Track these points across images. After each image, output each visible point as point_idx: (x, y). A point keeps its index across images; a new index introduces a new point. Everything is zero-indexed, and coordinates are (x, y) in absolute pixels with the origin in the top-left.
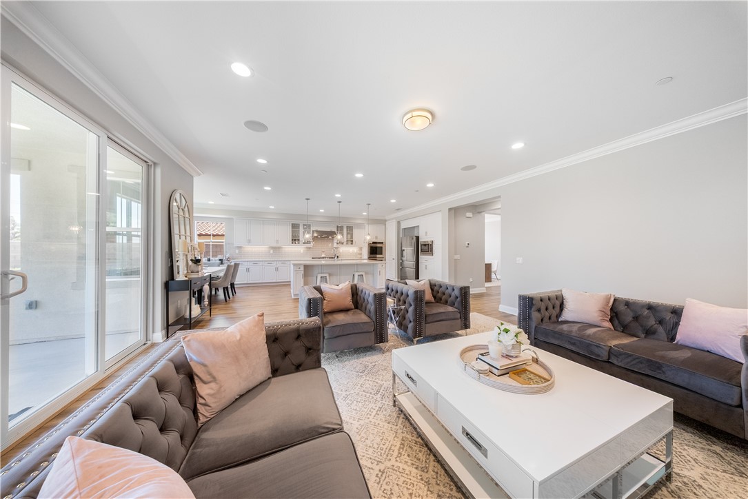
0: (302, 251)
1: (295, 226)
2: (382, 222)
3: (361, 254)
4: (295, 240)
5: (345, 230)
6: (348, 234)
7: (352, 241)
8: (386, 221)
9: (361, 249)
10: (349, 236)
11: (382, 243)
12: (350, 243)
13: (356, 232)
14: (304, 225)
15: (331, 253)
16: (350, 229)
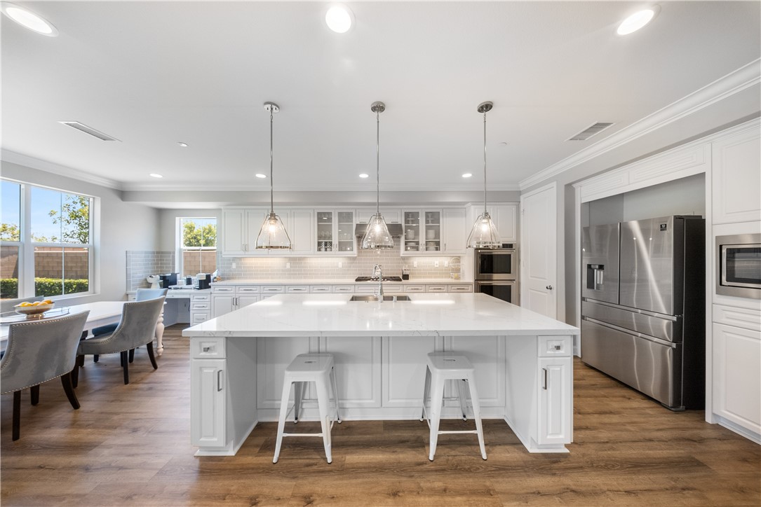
0: (340, 265)
1: (323, 218)
2: (512, 197)
3: (458, 270)
4: (324, 243)
5: (422, 220)
6: (428, 228)
7: (438, 243)
8: (519, 193)
9: (458, 259)
10: (432, 234)
11: (510, 246)
12: (432, 247)
13: (446, 224)
14: (340, 214)
15: (395, 270)
16: (433, 218)
